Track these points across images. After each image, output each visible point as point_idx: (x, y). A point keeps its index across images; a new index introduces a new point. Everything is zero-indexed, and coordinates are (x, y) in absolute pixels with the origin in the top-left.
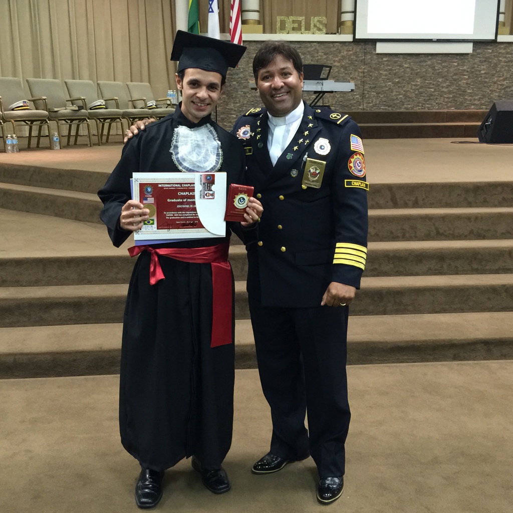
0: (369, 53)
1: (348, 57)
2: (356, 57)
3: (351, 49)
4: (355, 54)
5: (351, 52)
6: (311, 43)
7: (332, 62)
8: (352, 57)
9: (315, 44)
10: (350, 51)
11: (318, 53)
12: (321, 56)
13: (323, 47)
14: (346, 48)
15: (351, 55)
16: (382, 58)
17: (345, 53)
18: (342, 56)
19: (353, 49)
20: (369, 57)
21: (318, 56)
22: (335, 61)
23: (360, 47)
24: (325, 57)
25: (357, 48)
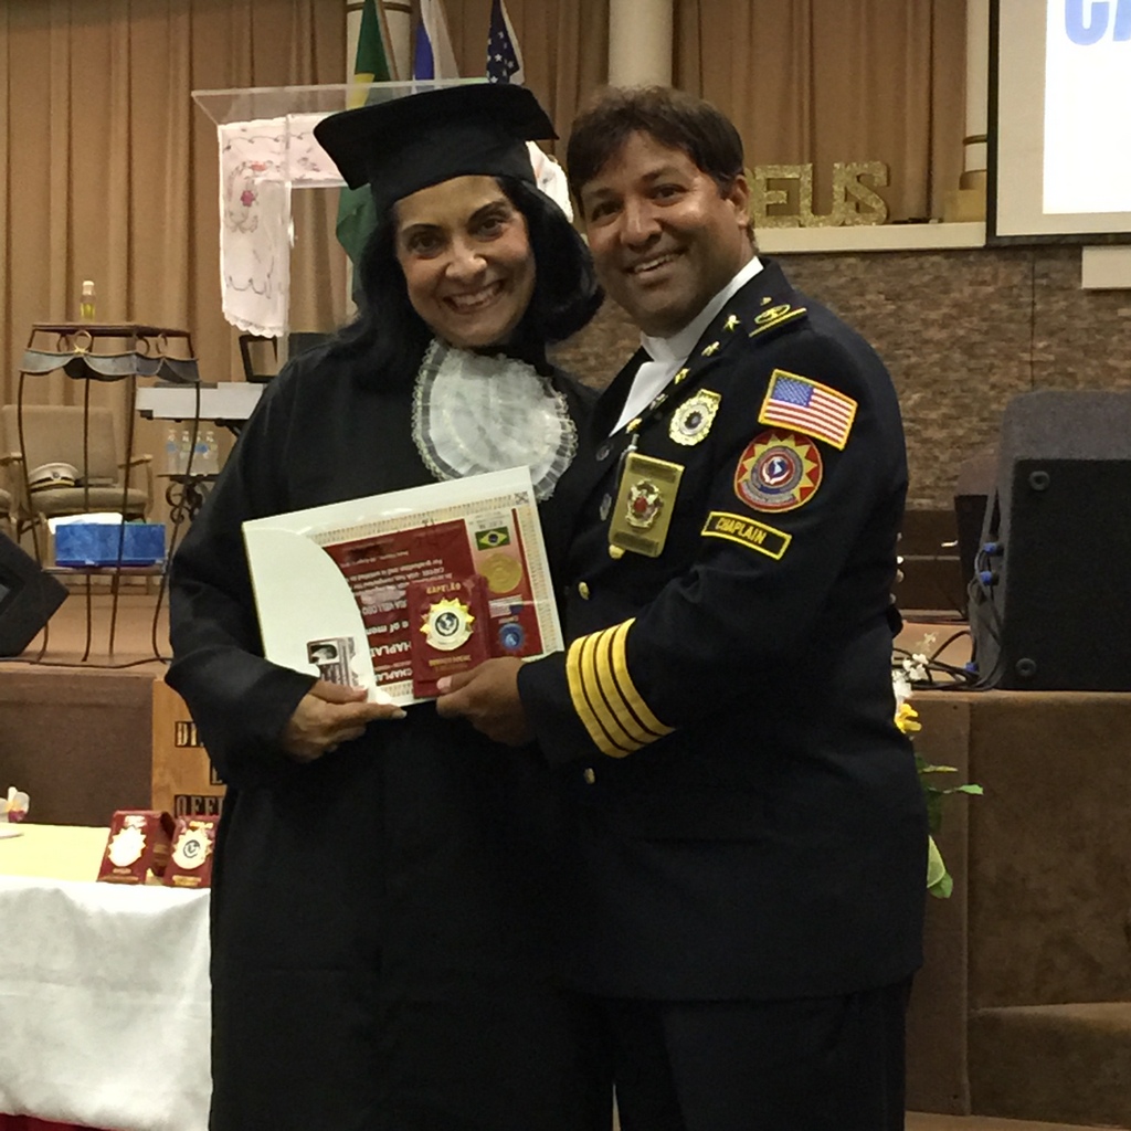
0: (1062, 289)
1: (977, 305)
2: (1010, 304)
3: (988, 278)
4: (1006, 293)
5: (990, 289)
6: (839, 260)
7: (917, 326)
8: (994, 307)
9: (852, 260)
10: (984, 283)
11: (862, 294)
12: (875, 305)
13: (880, 271)
14: (967, 274)
15: (989, 298)
16: (1113, 309)
17: (968, 290)
18: (956, 305)
19: (995, 277)
20: (1063, 304)
21: (862, 307)
22: (927, 323)
23: (1024, 267)
24: (891, 307)
25: (1013, 274)
